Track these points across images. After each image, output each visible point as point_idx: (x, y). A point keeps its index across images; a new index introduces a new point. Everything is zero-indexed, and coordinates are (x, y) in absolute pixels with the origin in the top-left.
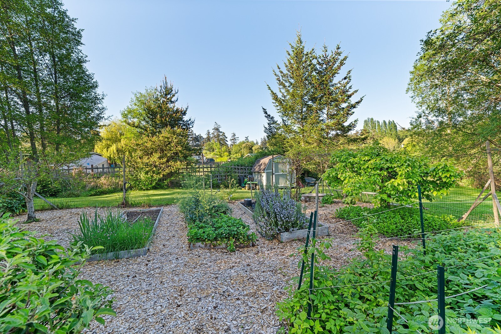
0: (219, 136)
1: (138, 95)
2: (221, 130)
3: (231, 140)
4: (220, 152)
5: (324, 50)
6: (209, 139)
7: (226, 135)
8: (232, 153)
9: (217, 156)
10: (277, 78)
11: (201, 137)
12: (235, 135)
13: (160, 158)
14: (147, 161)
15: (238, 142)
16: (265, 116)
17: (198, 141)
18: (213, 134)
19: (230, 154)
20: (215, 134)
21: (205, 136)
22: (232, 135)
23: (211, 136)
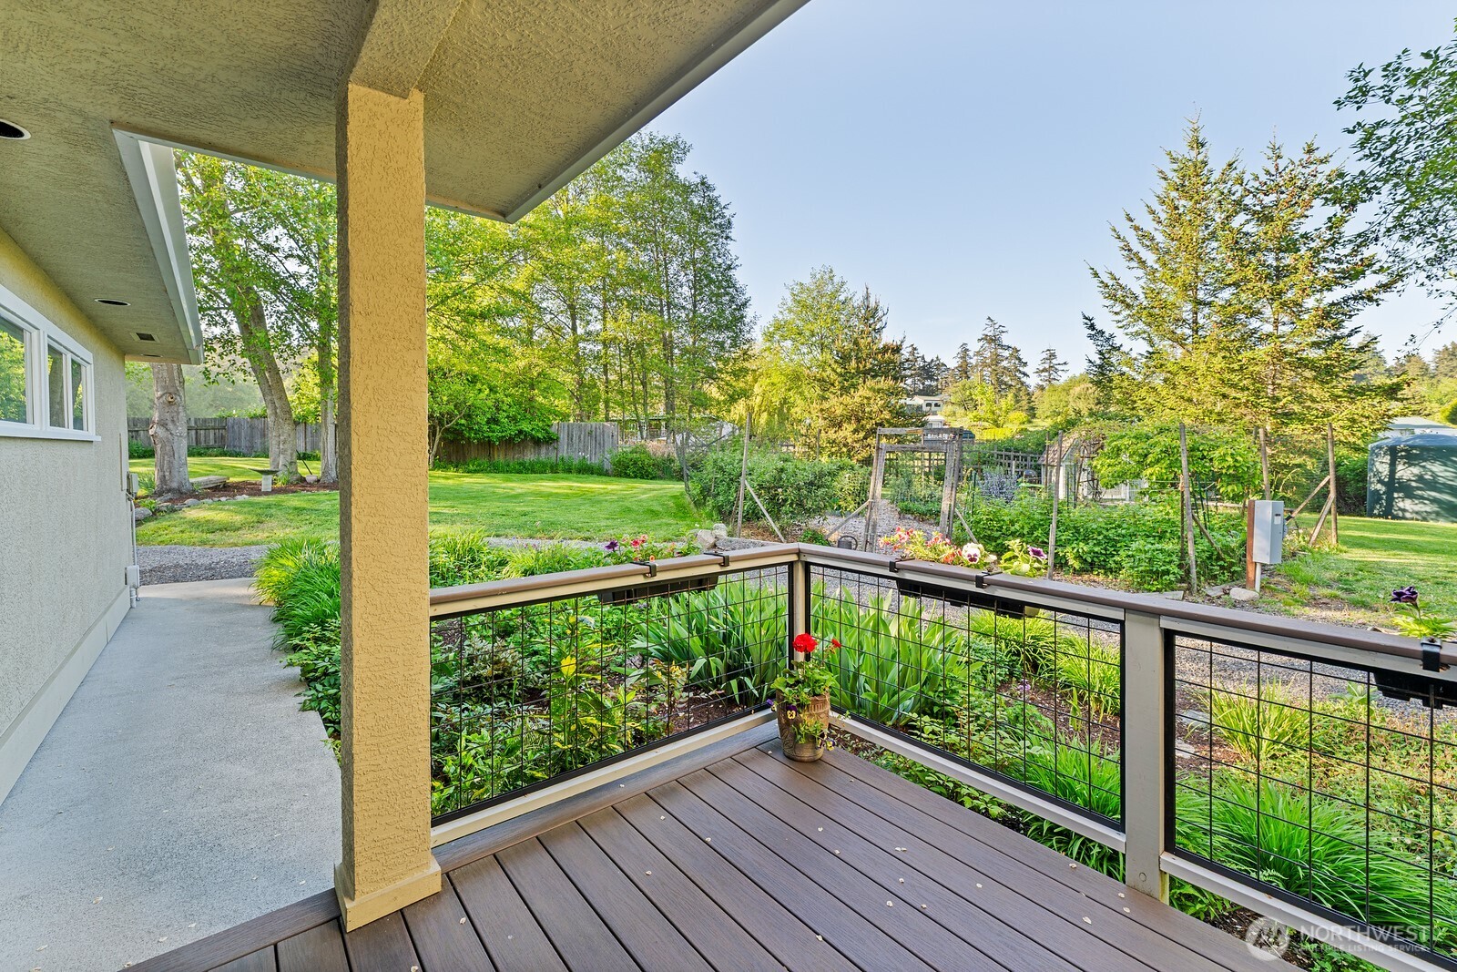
0: (997, 359)
1: (797, 289)
2: (1005, 340)
3: (1039, 372)
4: (993, 413)
5: (1271, 155)
6: (964, 371)
7: (1022, 355)
8: (1038, 413)
9: (986, 424)
10: (1122, 244)
11: (940, 366)
12: (1053, 356)
13: (856, 431)
14: (834, 436)
15: (1063, 378)
16: (1090, 336)
17: (931, 378)
18: (978, 353)
19: (1034, 416)
20: (987, 354)
21: (952, 363)
22: (1044, 356)
23: (973, 361)
